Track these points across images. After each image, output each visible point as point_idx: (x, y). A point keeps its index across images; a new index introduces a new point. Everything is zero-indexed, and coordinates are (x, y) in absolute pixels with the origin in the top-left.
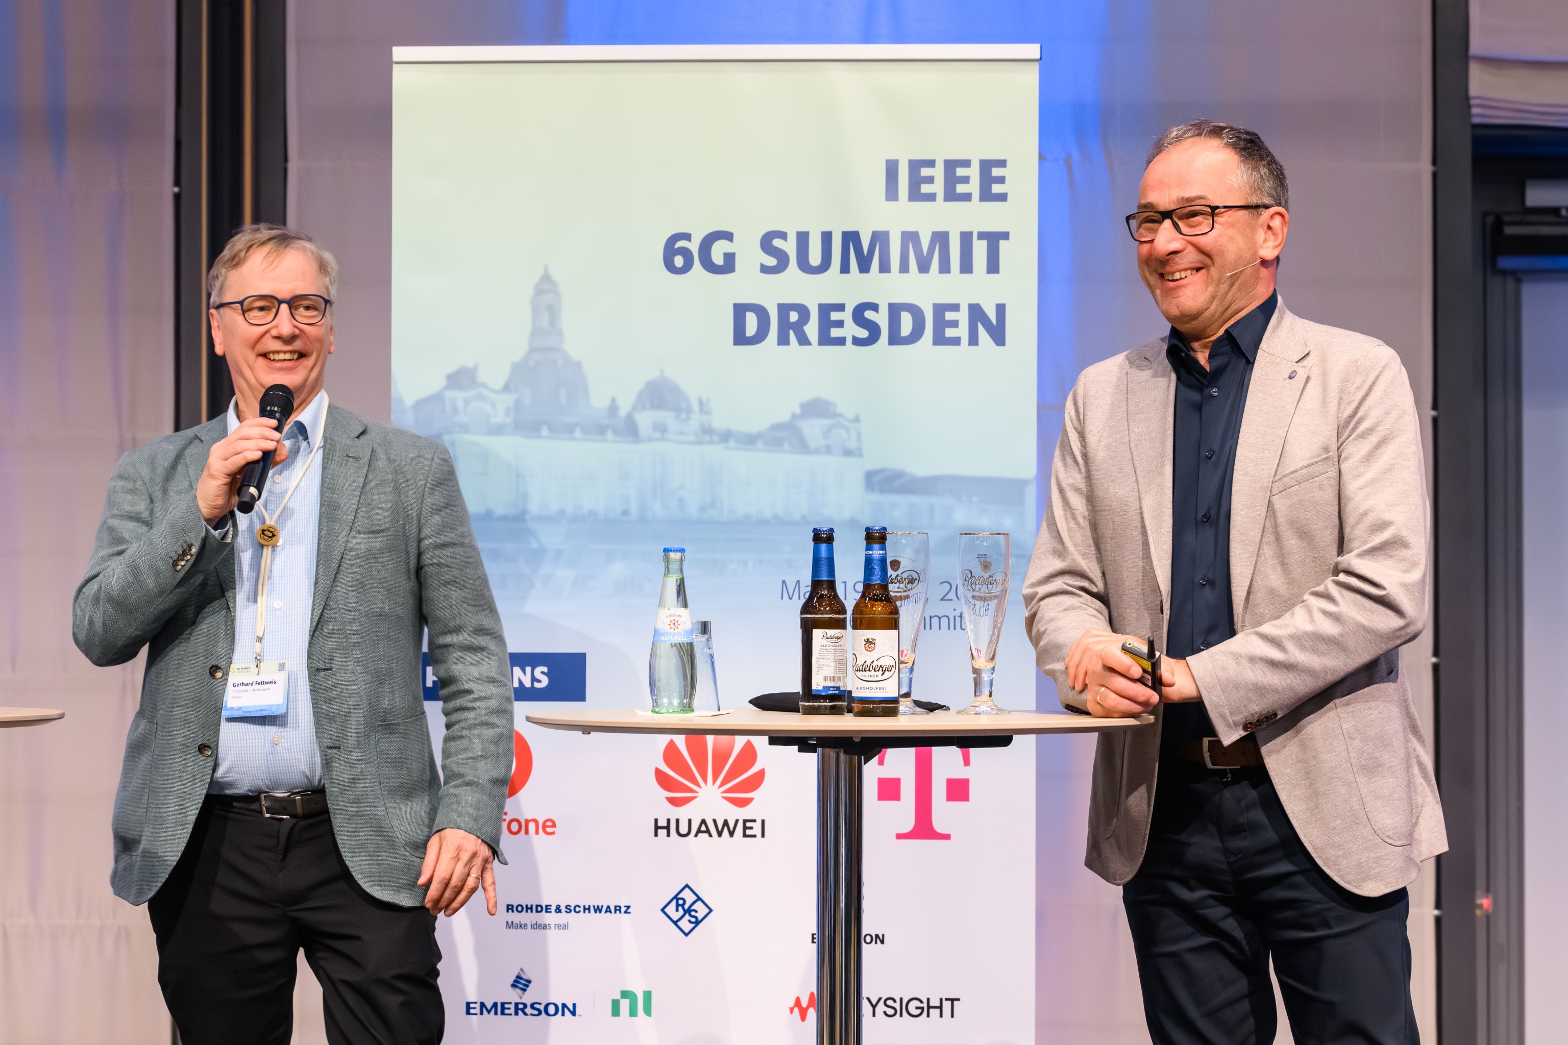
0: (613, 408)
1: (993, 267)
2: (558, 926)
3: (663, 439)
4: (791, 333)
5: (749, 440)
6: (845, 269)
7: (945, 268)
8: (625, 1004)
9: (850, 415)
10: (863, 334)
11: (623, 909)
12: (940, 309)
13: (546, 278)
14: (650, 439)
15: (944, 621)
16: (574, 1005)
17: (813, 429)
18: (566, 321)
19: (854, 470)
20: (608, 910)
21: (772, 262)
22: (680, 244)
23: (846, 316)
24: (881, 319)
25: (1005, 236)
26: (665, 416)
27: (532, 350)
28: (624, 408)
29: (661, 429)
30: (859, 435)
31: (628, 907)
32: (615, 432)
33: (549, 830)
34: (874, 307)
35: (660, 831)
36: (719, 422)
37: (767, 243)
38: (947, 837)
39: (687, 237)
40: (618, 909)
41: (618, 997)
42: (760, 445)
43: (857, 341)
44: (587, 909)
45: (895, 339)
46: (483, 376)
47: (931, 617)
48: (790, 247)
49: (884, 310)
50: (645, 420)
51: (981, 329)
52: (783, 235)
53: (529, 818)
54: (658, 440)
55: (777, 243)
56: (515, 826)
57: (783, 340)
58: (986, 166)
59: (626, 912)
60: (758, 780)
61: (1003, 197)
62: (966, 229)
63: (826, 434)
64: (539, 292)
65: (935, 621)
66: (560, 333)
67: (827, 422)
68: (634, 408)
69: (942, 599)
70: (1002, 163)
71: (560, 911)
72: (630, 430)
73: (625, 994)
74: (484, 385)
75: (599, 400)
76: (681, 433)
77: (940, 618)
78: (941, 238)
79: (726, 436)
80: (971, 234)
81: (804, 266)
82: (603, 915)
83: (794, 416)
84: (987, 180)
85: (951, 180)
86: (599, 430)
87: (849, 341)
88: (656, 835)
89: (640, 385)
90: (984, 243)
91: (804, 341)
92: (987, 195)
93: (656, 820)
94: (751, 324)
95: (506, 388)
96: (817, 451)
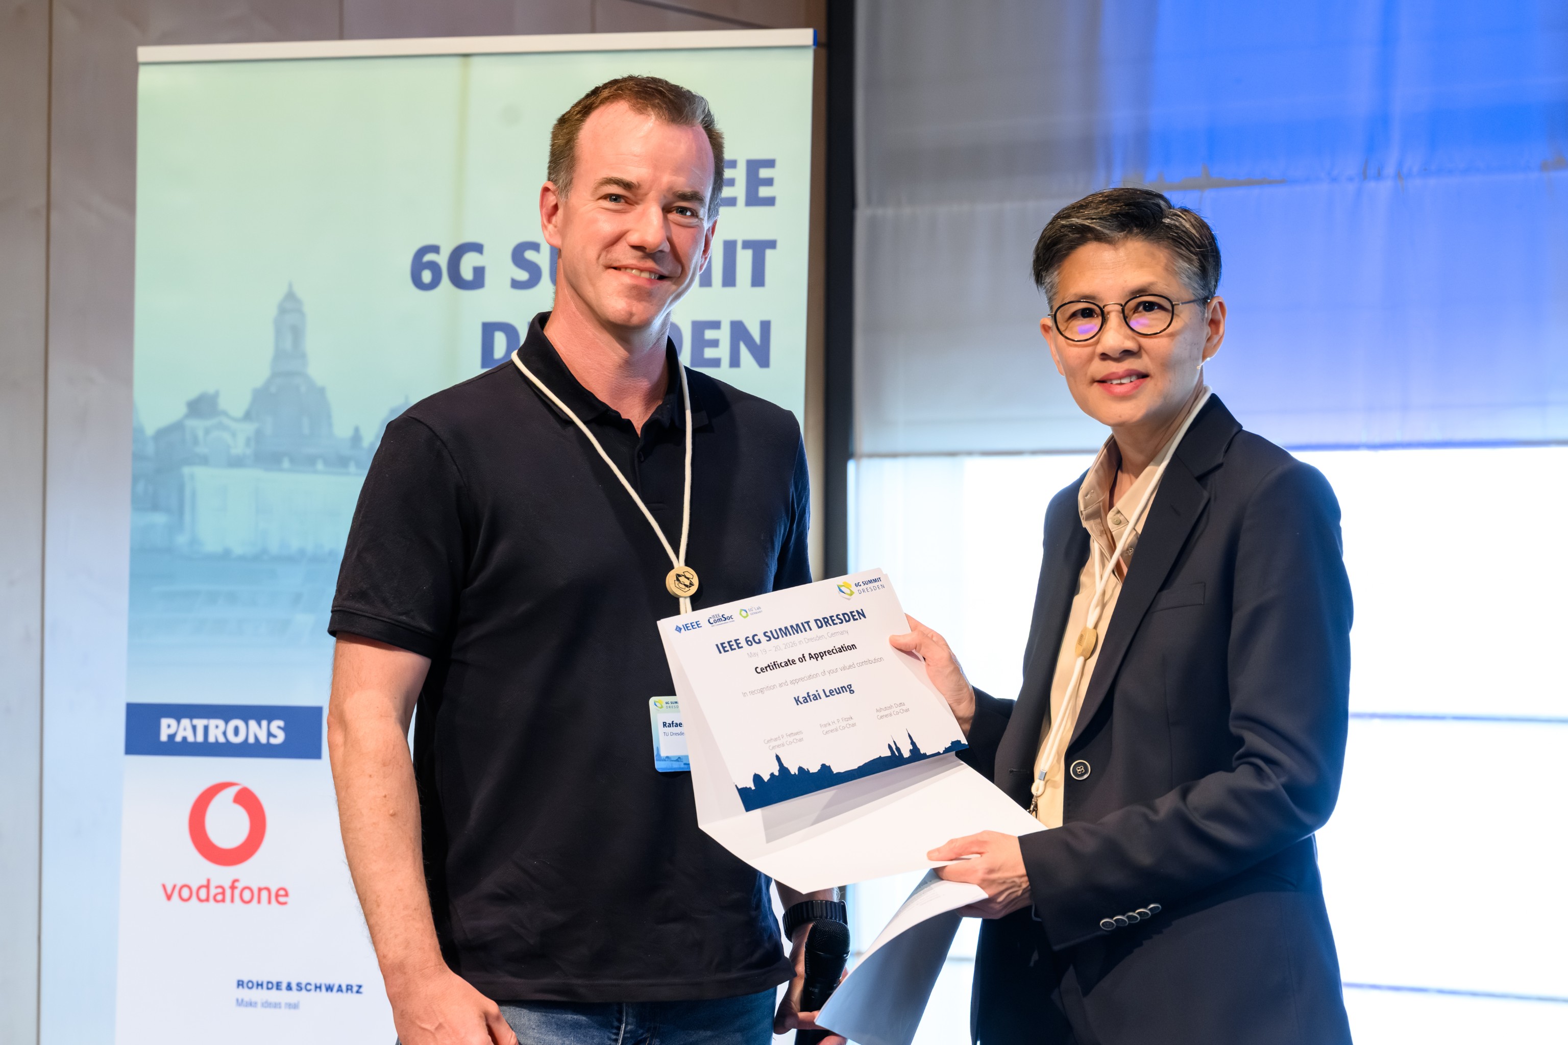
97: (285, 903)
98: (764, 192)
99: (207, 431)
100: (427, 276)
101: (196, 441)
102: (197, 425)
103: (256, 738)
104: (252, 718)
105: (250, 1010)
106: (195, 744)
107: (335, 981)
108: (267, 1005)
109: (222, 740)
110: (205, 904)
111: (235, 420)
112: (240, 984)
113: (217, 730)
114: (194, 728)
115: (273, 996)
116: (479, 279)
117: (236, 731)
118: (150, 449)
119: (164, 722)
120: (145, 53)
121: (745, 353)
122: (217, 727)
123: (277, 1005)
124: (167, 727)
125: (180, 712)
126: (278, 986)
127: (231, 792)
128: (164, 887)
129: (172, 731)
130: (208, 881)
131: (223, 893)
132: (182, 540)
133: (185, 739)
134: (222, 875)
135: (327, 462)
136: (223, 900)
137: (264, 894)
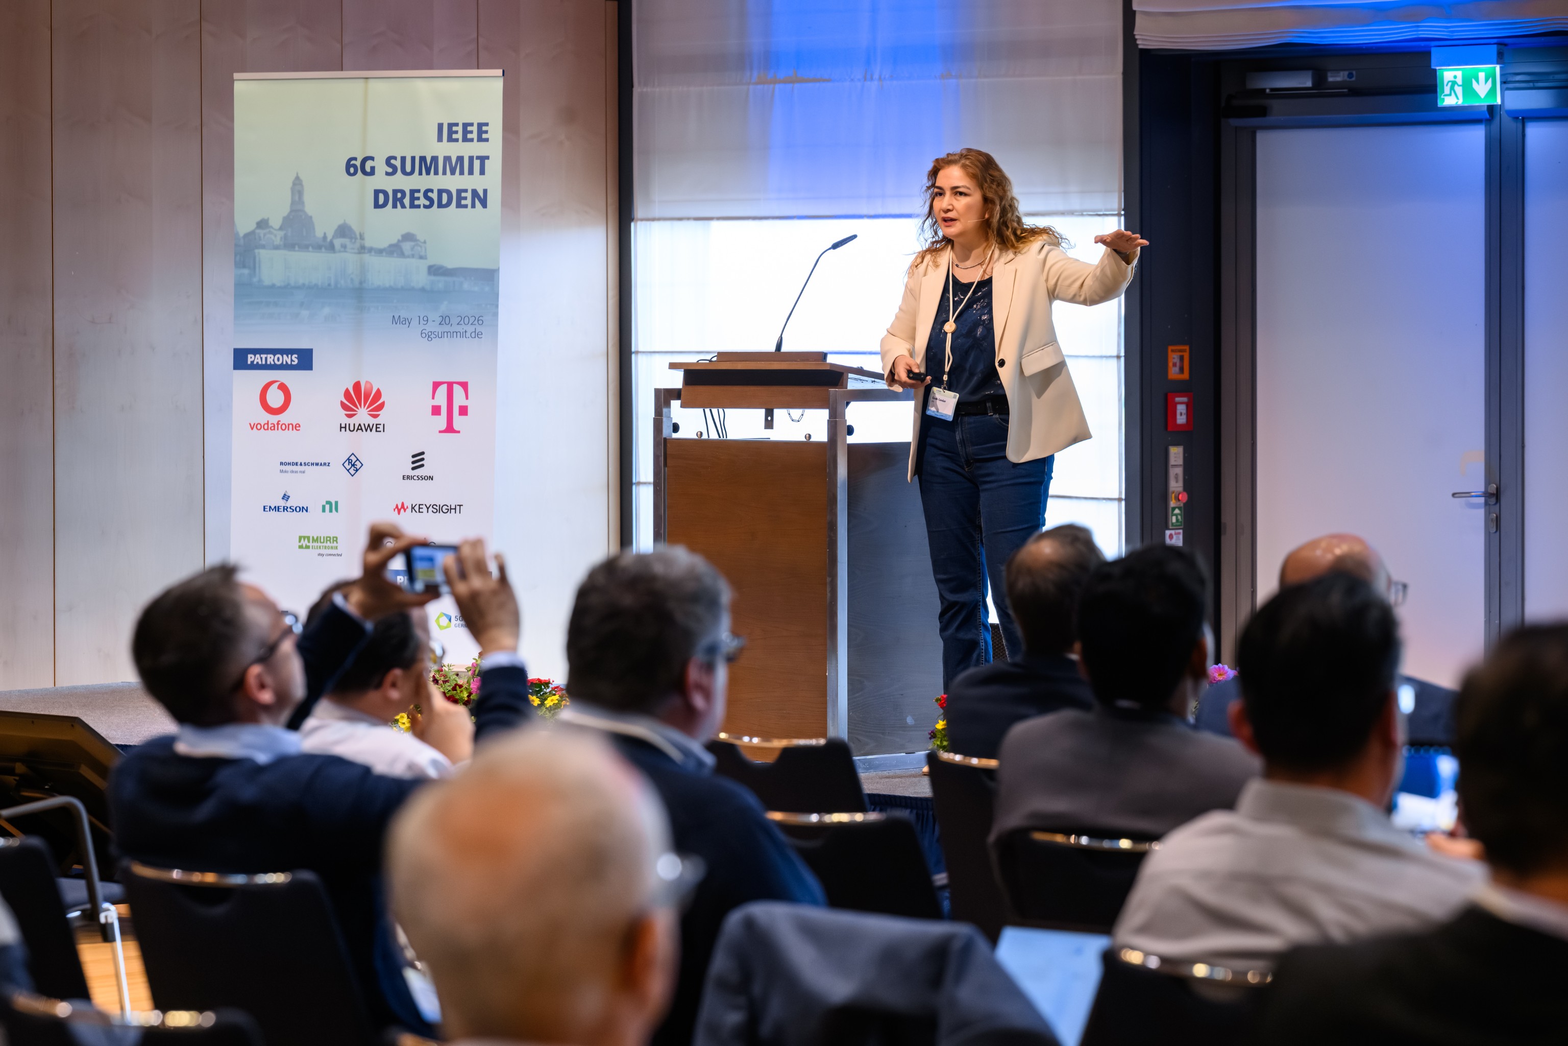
0: (325, 237)
1: (482, 172)
2: (301, 472)
3: (345, 251)
4: (398, 203)
5: (380, 252)
6: (420, 174)
7: (462, 173)
8: (327, 507)
9: (422, 240)
10: (427, 203)
11: (327, 464)
12: (459, 192)
13: (297, 178)
14: (340, 252)
15: (459, 334)
16: (307, 507)
17: (407, 246)
18: (307, 198)
19: (423, 265)
20: (321, 464)
21: (390, 170)
22: (353, 162)
23: (421, 195)
24: (434, 196)
25: (488, 158)
26: (346, 241)
27: (291, 211)
28: (329, 238)
29: (344, 247)
30: (426, 250)
31: (329, 463)
32: (326, 249)
33: (297, 428)
34: (432, 191)
35: (342, 429)
36: (368, 243)
37: (388, 161)
38: (459, 432)
39: (355, 159)
40: (325, 464)
41: (325, 503)
42: (384, 254)
43: (425, 207)
44: (312, 464)
45: (440, 205)
46: (271, 223)
47: (453, 332)
48: (397, 163)
49: (436, 192)
50: (338, 243)
51: (477, 201)
52: (395, 158)
53: (290, 423)
54: (342, 252)
55: (393, 161)
56: (284, 427)
57: (395, 206)
58: (480, 125)
59: (328, 465)
60: (382, 406)
61: (487, 140)
62: (471, 155)
63: (412, 249)
64: (294, 184)
65: (455, 334)
66: (303, 203)
67: (412, 243)
68: (333, 237)
69: (458, 324)
70: (487, 124)
71: (302, 465)
72: (331, 248)
73: (329, 503)
74: (272, 227)
75: (319, 234)
76: (353, 249)
77: (457, 333)
78: (460, 159)
79: (371, 250)
80: (473, 157)
81: (404, 172)
82: (319, 467)
83: (399, 241)
84: (480, 132)
85: (465, 132)
86: (318, 247)
87: (422, 206)
88: (341, 431)
89: (335, 227)
90: (478, 161)
91: (403, 206)
92: (480, 139)
93: (341, 424)
94: (381, 198)
95: (281, 229)
96: (408, 257)
97: (299, 430)
98: (484, 136)
99: (265, 235)
100: (352, 170)
101: (260, 239)
102: (261, 232)
103: (286, 362)
104: (285, 354)
105: (285, 474)
106: (262, 365)
107: (319, 461)
108: (292, 472)
109: (272, 363)
110: (267, 431)
111: (275, 230)
112: (281, 464)
113: (271, 359)
114: (261, 358)
115: (295, 468)
116: (372, 172)
117: (278, 359)
118: (242, 242)
119: (249, 356)
120: (236, 76)
121: (477, 202)
122: (270, 358)
123: (296, 472)
124: (251, 358)
125: (255, 351)
126: (297, 464)
127: (277, 385)
128: (250, 424)
129: (252, 359)
130: (268, 421)
131: (274, 426)
132: (255, 280)
133: (258, 363)
134: (273, 419)
135: (313, 247)
136: (274, 429)
137: (291, 426)
